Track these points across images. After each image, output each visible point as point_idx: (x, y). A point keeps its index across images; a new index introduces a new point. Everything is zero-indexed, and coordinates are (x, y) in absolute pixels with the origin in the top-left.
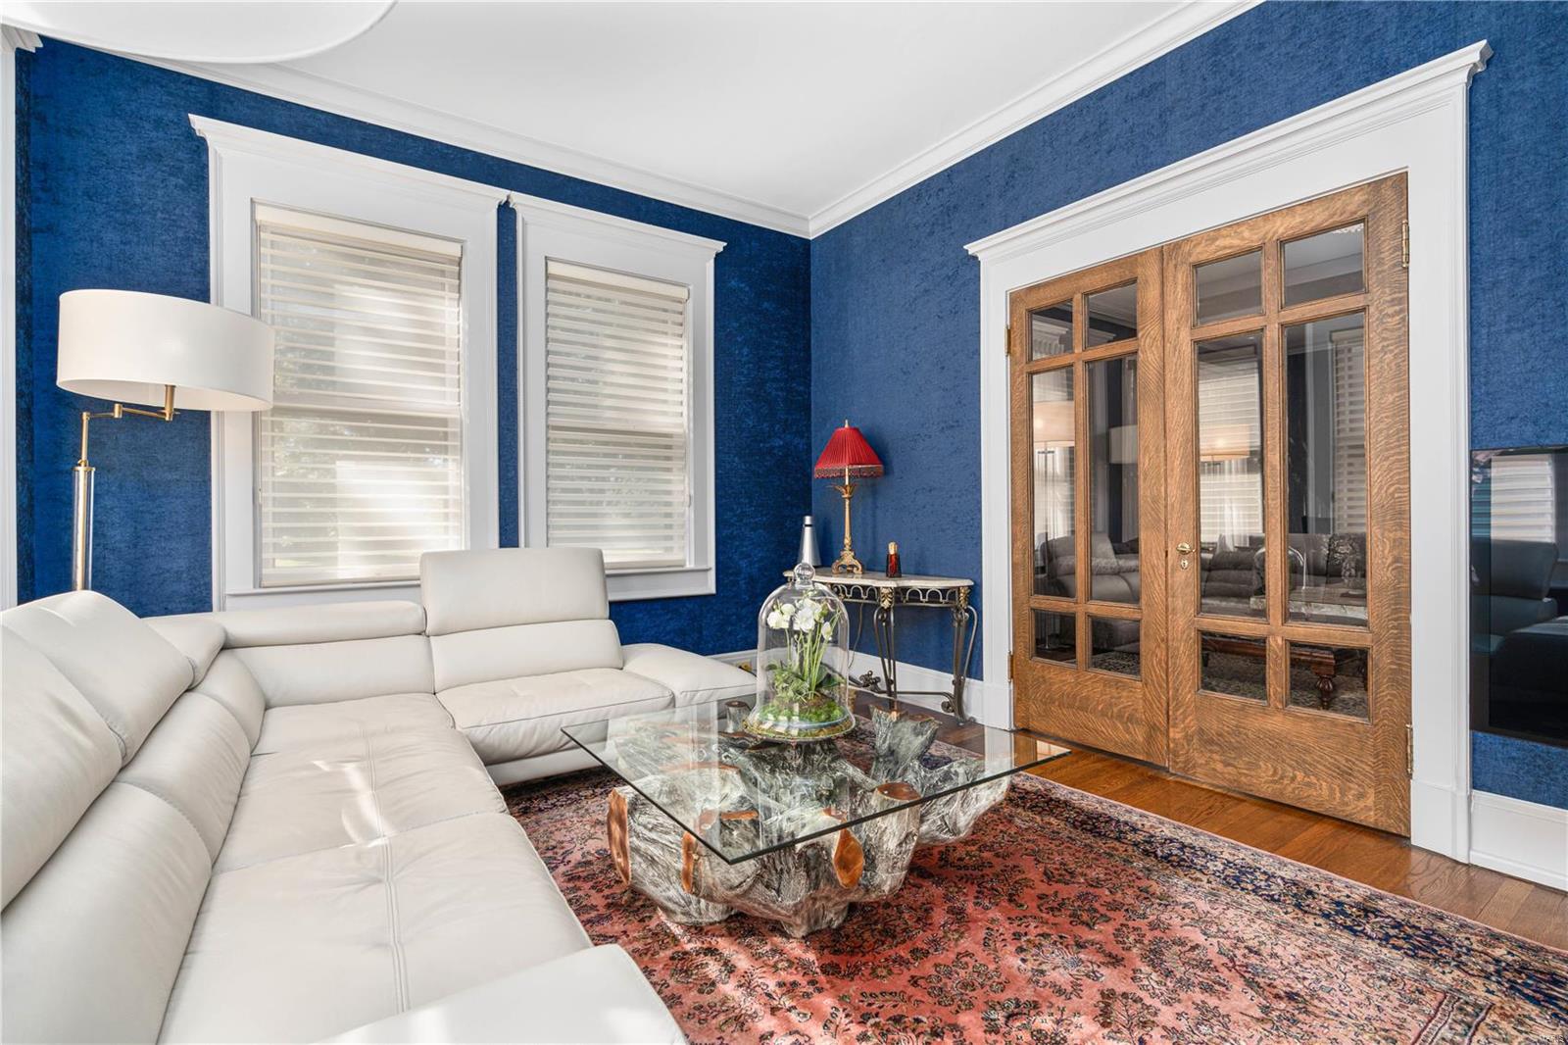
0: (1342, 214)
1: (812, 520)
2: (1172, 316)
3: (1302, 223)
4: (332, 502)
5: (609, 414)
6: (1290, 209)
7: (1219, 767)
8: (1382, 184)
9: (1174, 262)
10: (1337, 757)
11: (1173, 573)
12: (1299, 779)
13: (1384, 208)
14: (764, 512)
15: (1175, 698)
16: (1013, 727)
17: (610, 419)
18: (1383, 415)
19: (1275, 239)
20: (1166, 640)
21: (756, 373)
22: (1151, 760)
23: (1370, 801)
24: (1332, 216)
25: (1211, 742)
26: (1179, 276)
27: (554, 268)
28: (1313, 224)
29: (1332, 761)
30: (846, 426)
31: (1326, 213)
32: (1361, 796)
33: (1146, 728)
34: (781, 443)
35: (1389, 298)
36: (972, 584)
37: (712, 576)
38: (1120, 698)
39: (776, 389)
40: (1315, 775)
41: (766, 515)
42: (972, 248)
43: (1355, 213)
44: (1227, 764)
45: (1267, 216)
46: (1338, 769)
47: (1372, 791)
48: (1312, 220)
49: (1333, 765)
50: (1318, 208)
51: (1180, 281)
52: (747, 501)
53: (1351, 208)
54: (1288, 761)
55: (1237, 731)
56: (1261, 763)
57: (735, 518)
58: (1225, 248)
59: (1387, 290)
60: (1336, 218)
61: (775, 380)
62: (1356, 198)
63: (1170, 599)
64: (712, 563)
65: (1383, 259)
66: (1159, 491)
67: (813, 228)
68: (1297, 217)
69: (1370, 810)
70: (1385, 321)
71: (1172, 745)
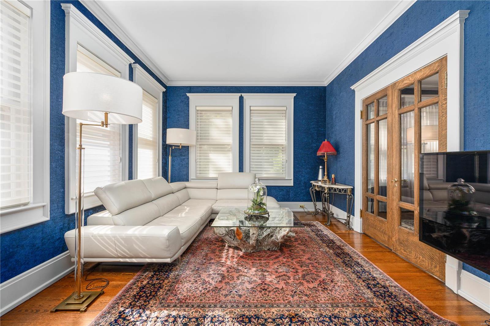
0: (433, 70)
1: (322, 167)
2: (394, 106)
3: (423, 74)
4: (209, 162)
5: (265, 141)
6: (420, 70)
7: (403, 251)
8: (443, 59)
9: (394, 89)
10: (430, 253)
11: (393, 188)
12: (421, 258)
13: (443, 68)
14: (309, 165)
15: (394, 228)
16: (362, 232)
17: (266, 142)
18: (442, 138)
19: (417, 80)
20: (392, 209)
21: (307, 126)
22: (389, 247)
23: (437, 269)
24: (430, 71)
25: (401, 243)
26: (396, 93)
27: (252, 108)
28: (426, 74)
29: (429, 254)
30: (326, 141)
31: (429, 70)
32: (436, 267)
33: (387, 236)
34: (315, 145)
35: (444, 98)
36: (353, 188)
37: (292, 181)
38: (382, 226)
39: (314, 130)
40: (425, 258)
41: (310, 165)
42: (352, 88)
43: (436, 70)
44: (405, 251)
45: (415, 73)
46: (430, 257)
47: (438, 265)
48: (426, 73)
49: (429, 255)
50: (427, 69)
51: (396, 95)
52: (304, 161)
53: (435, 68)
54: (418, 252)
55: (407, 241)
56: (412, 252)
57: (300, 166)
58: (406, 84)
59: (443, 96)
60: (432, 72)
61: (314, 128)
62: (436, 64)
63: (393, 196)
64: (292, 178)
65: (443, 85)
66: (391, 162)
67: (326, 83)
68: (422, 72)
69: (437, 272)
70: (443, 106)
71: (393, 243)
